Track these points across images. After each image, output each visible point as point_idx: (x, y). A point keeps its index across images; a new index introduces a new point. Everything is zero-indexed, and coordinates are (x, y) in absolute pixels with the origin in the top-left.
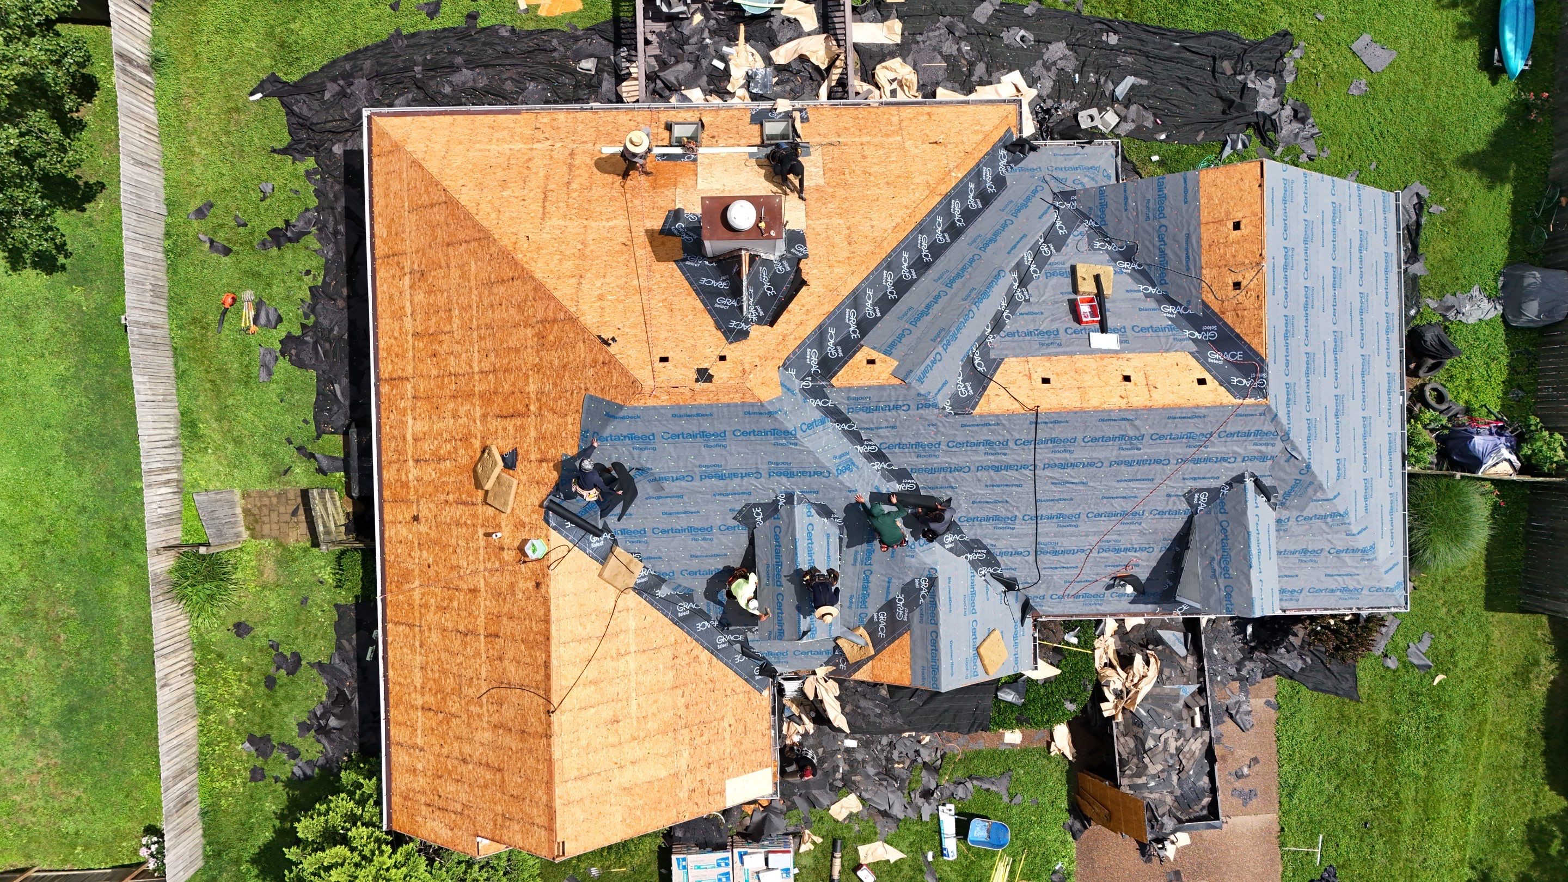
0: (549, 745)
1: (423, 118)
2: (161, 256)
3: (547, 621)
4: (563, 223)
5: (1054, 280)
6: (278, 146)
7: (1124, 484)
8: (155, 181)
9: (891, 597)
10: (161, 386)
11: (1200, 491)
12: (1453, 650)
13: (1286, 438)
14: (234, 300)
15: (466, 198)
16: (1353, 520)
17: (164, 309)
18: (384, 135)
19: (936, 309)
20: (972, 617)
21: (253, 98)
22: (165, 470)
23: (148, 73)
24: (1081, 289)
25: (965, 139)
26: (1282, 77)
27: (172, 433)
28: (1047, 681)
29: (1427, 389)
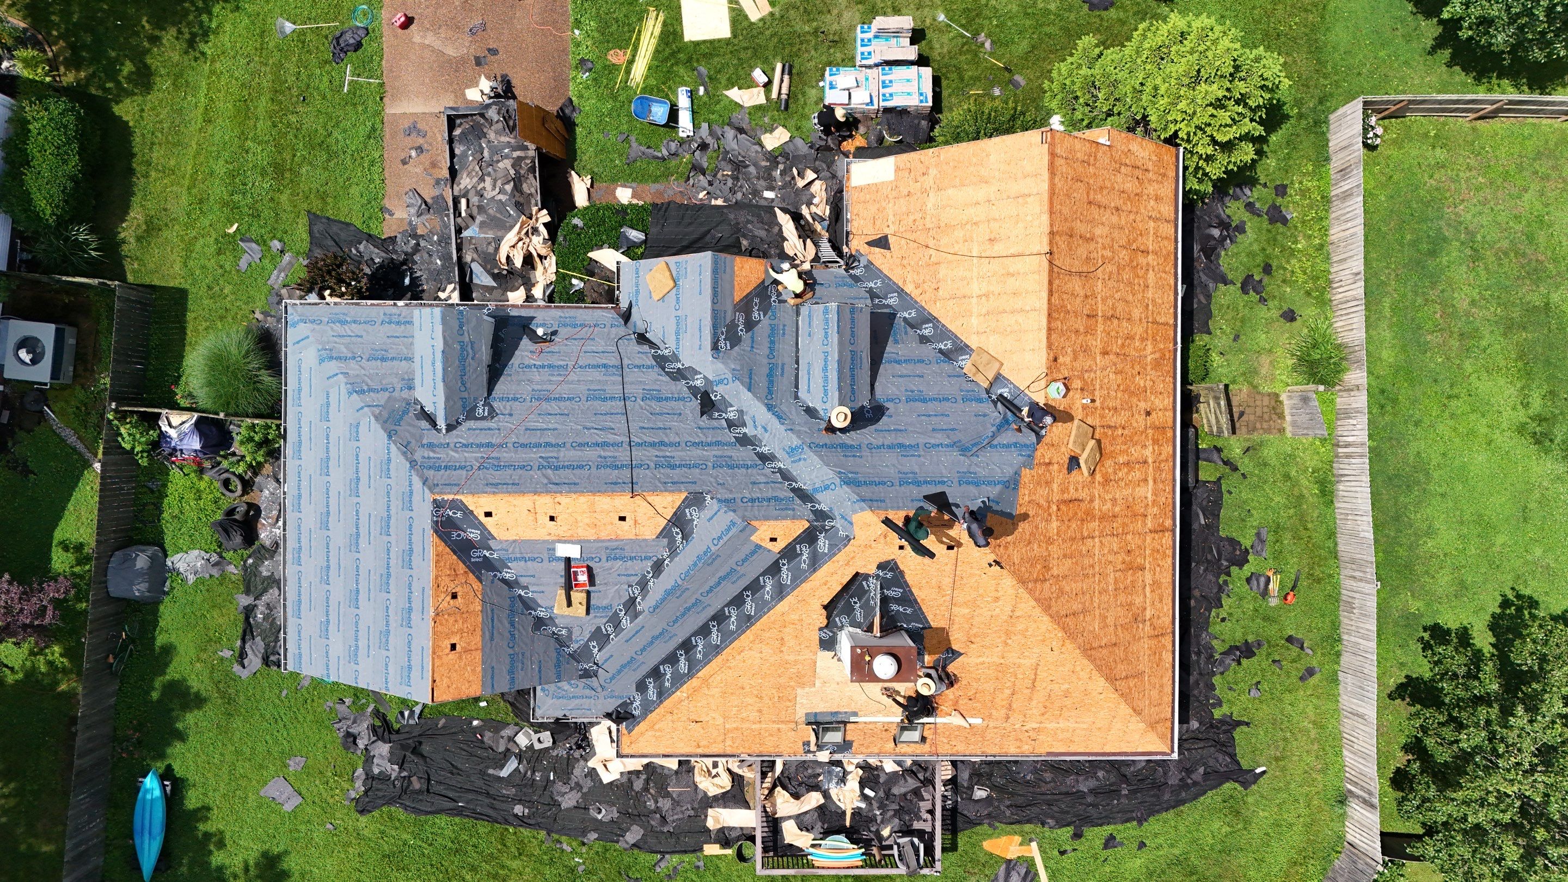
0: (1051, 225)
1: (1129, 750)
2: (1345, 637)
3: (1050, 330)
4: (1022, 661)
5: (605, 603)
6: (1245, 728)
7: (550, 426)
8: (1347, 701)
9: (750, 334)
10: (1348, 527)
11: (483, 418)
12: (219, 253)
13: (413, 463)
14: (1285, 599)
15: (1100, 683)
16: (343, 386)
17: (1344, 592)
18: (1162, 737)
19: (712, 583)
20: (679, 313)
21: (1263, 769)
22: (1348, 456)
23: (1350, 791)
24: (584, 595)
25: (670, 724)
26: (367, 774)
27: (1341, 487)
28: (601, 247)
29: (239, 492)
